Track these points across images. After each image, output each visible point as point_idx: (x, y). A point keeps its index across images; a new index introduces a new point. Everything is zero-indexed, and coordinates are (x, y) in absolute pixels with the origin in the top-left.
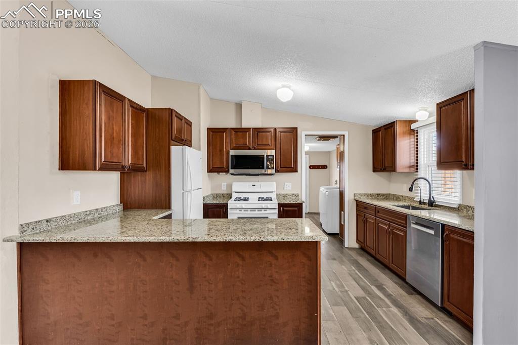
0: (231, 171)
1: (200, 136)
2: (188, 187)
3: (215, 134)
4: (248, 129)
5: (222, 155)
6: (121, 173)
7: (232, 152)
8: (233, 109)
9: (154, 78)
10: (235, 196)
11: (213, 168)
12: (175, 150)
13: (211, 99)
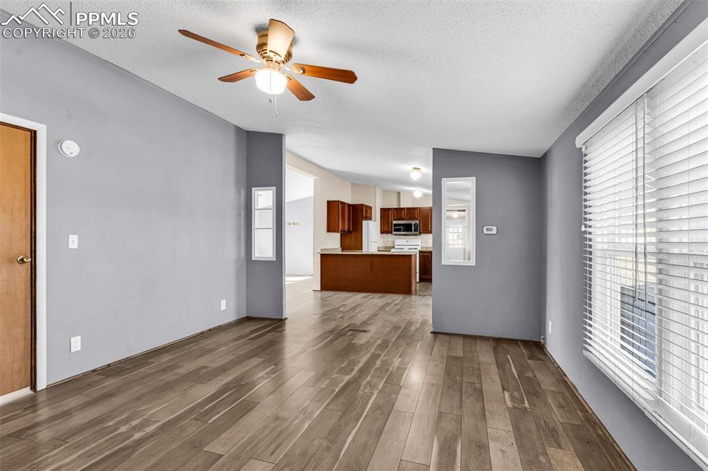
0: (394, 233)
1: (376, 214)
2: (370, 240)
3: (385, 212)
4: (404, 209)
5: (388, 224)
6: (341, 235)
7: (394, 222)
8: (396, 195)
9: (352, 184)
10: (396, 247)
11: (384, 231)
12: (365, 223)
13: (383, 190)
